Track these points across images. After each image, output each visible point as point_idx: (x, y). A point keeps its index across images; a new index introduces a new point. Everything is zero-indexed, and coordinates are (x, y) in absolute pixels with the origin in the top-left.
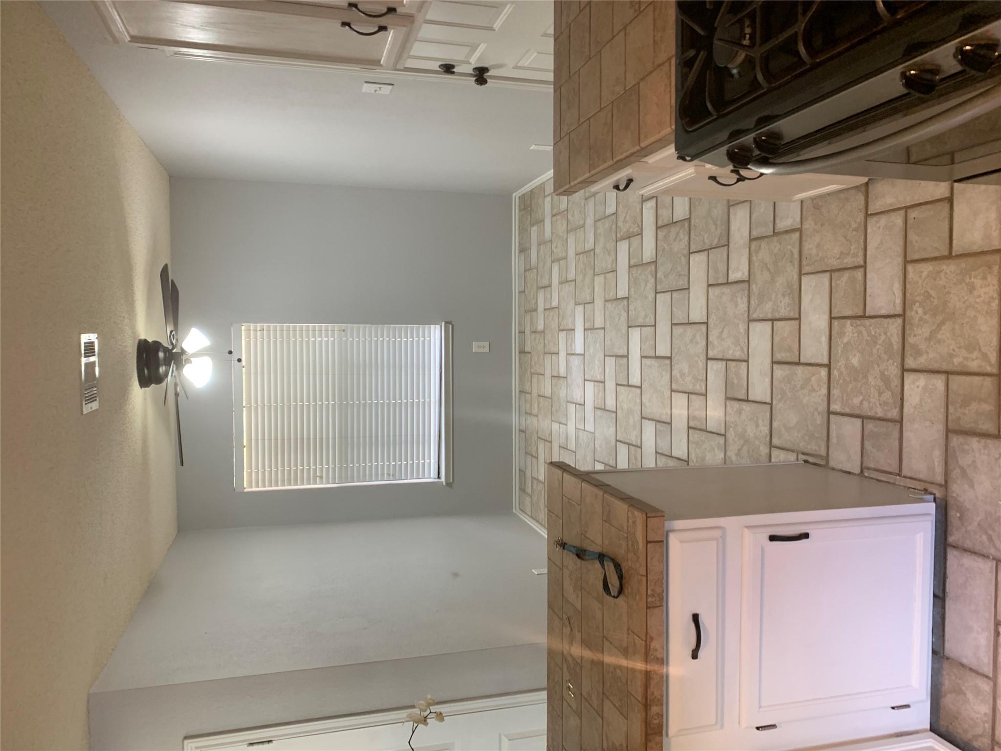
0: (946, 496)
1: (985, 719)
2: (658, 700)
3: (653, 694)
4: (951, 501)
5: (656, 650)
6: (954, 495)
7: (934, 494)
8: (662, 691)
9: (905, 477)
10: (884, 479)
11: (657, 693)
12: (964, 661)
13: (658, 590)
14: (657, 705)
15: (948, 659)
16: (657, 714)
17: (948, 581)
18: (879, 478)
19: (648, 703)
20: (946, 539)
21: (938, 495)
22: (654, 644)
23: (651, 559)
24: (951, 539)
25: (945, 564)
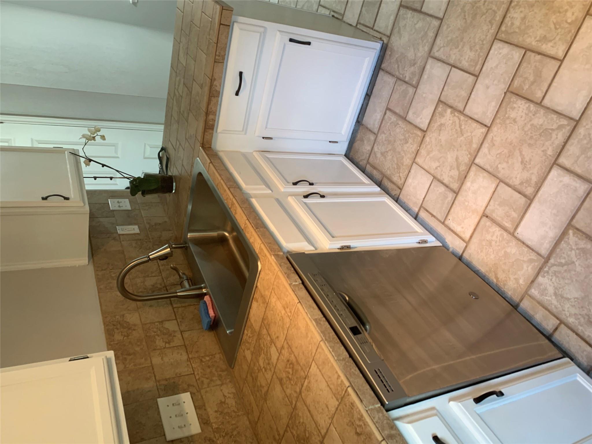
0: (388, 43)
1: (368, 152)
2: (214, 112)
3: (211, 108)
4: (389, 45)
5: (216, 86)
6: (392, 42)
7: (383, 41)
8: (217, 108)
9: (374, 30)
10: (365, 30)
11: (213, 109)
12: (369, 126)
13: (222, 53)
14: (213, 115)
15: (363, 125)
16: (213, 119)
17: (375, 87)
18: (363, 30)
19: (208, 112)
20: (381, 65)
21: (385, 42)
22: (215, 83)
23: (222, 34)
24: (383, 66)
25: (377, 78)
